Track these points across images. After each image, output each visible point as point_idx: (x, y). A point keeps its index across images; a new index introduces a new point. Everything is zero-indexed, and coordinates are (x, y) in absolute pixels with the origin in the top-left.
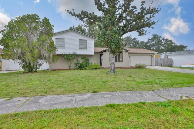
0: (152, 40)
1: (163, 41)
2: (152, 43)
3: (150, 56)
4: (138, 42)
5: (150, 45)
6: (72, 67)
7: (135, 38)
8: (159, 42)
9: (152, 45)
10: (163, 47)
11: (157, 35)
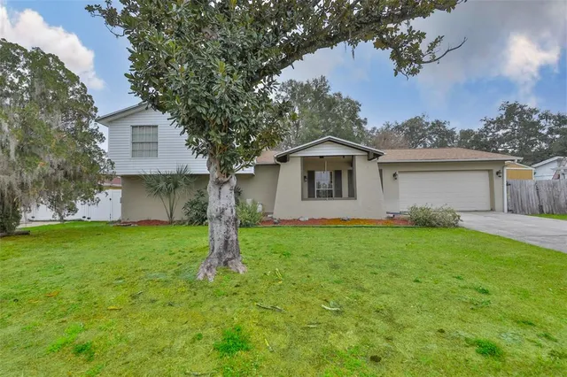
0: (500, 123)
1: (543, 122)
2: (501, 132)
3: (486, 174)
4: (450, 134)
5: (493, 141)
6: (177, 217)
7: (437, 121)
8: (530, 128)
9: (501, 140)
10: (544, 144)
11: (521, 107)
